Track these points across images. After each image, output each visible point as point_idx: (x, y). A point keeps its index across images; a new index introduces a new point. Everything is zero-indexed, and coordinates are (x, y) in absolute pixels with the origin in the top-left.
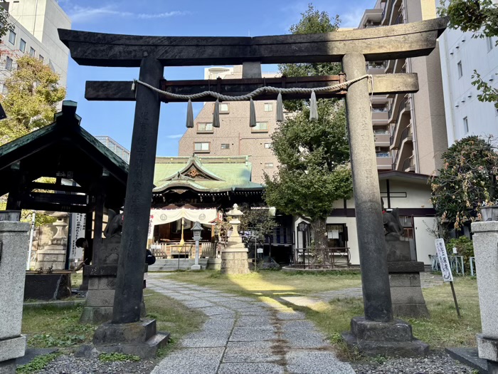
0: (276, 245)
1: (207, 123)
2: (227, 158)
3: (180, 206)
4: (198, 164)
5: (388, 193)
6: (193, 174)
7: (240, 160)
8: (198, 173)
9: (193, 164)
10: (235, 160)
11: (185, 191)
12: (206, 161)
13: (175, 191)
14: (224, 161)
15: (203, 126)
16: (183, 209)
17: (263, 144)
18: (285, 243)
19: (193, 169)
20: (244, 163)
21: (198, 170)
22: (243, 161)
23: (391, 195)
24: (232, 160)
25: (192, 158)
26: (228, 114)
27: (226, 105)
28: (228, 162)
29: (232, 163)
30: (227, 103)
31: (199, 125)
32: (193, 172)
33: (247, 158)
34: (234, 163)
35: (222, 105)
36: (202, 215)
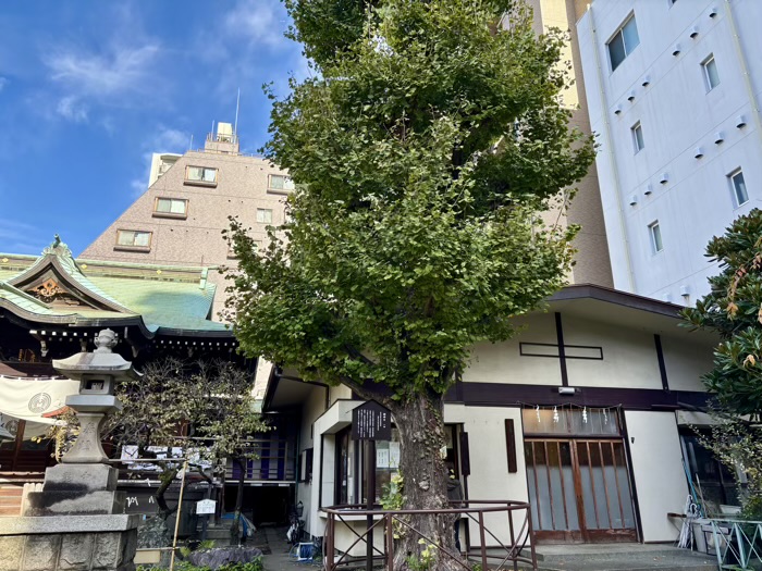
0: (257, 483)
1: (137, 232)
2: (155, 270)
4: (67, 268)
5: (561, 346)
6: (48, 292)
7: (186, 276)
8: (61, 291)
9: (51, 266)
10: (174, 275)
12: (98, 270)
14: (147, 274)
15: (130, 236)
18: (280, 478)
19: (50, 278)
20: (197, 282)
21: (64, 281)
22: (194, 277)
23: (568, 352)
24: (169, 275)
25: (51, 251)
26: (184, 219)
27: (182, 203)
28: (156, 279)
29: (166, 280)
30: (184, 200)
31: (121, 233)
32: (49, 285)
33: (204, 273)
34: (171, 280)
35: (173, 202)
36: (41, 397)
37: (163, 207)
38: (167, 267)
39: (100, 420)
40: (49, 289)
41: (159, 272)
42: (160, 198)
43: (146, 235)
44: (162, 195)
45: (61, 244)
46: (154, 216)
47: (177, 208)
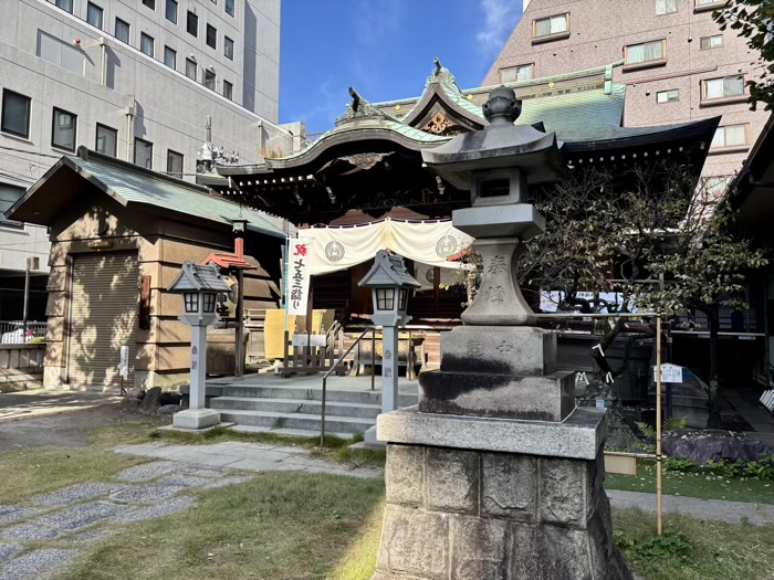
1: (519, 67)
2: (547, 83)
3: (377, 215)
4: (452, 95)
6: (437, 128)
7: (585, 82)
8: (450, 124)
9: (436, 98)
10: (570, 85)
11: (379, 157)
13: (351, 160)
14: (537, 90)
15: (512, 73)
16: (388, 224)
17: (653, 95)
19: (438, 112)
20: (601, 86)
21: (452, 113)
22: (595, 81)
24: (562, 86)
25: (434, 79)
26: (567, 37)
27: (562, 19)
28: (550, 94)
29: (560, 92)
30: (564, 15)
31: (503, 72)
32: (438, 120)
33: (608, 73)
34: (568, 91)
35: (553, 21)
36: (447, 241)
37: (541, 31)
38: (560, 76)
39: (513, 248)
40: (438, 124)
41: (551, 85)
42: (537, 21)
43: (528, 68)
44: (539, 17)
45: (442, 69)
46: (534, 44)
47: (558, 26)
